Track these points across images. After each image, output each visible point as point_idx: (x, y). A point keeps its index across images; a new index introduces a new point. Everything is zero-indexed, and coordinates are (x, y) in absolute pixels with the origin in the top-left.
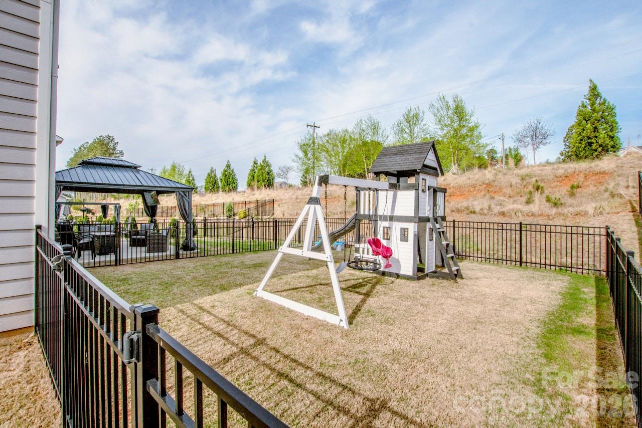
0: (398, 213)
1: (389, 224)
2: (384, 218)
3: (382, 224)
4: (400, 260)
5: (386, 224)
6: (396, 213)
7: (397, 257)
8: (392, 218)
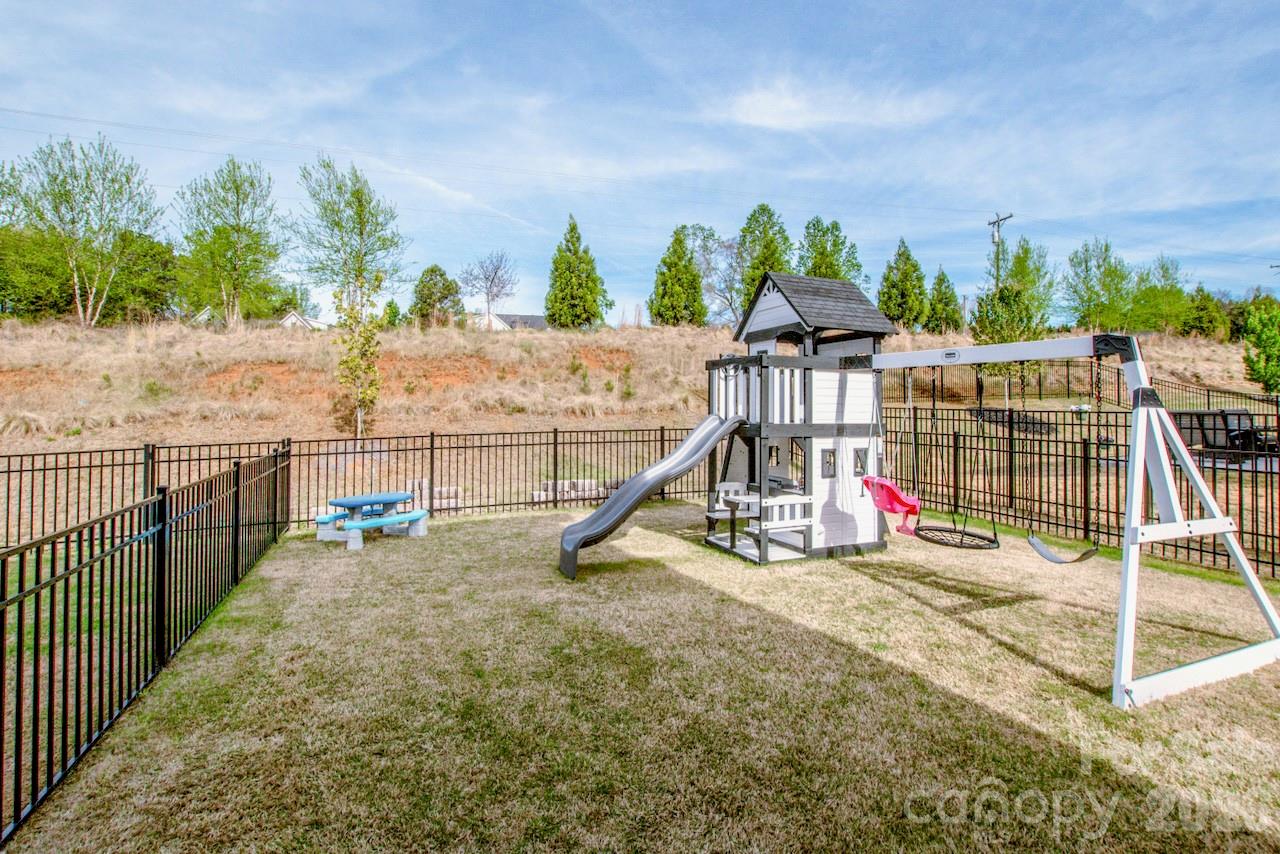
0: (849, 419)
1: (834, 443)
2: (824, 430)
3: (819, 445)
4: (856, 517)
5: (828, 443)
6: (848, 419)
7: (850, 512)
8: (840, 430)
